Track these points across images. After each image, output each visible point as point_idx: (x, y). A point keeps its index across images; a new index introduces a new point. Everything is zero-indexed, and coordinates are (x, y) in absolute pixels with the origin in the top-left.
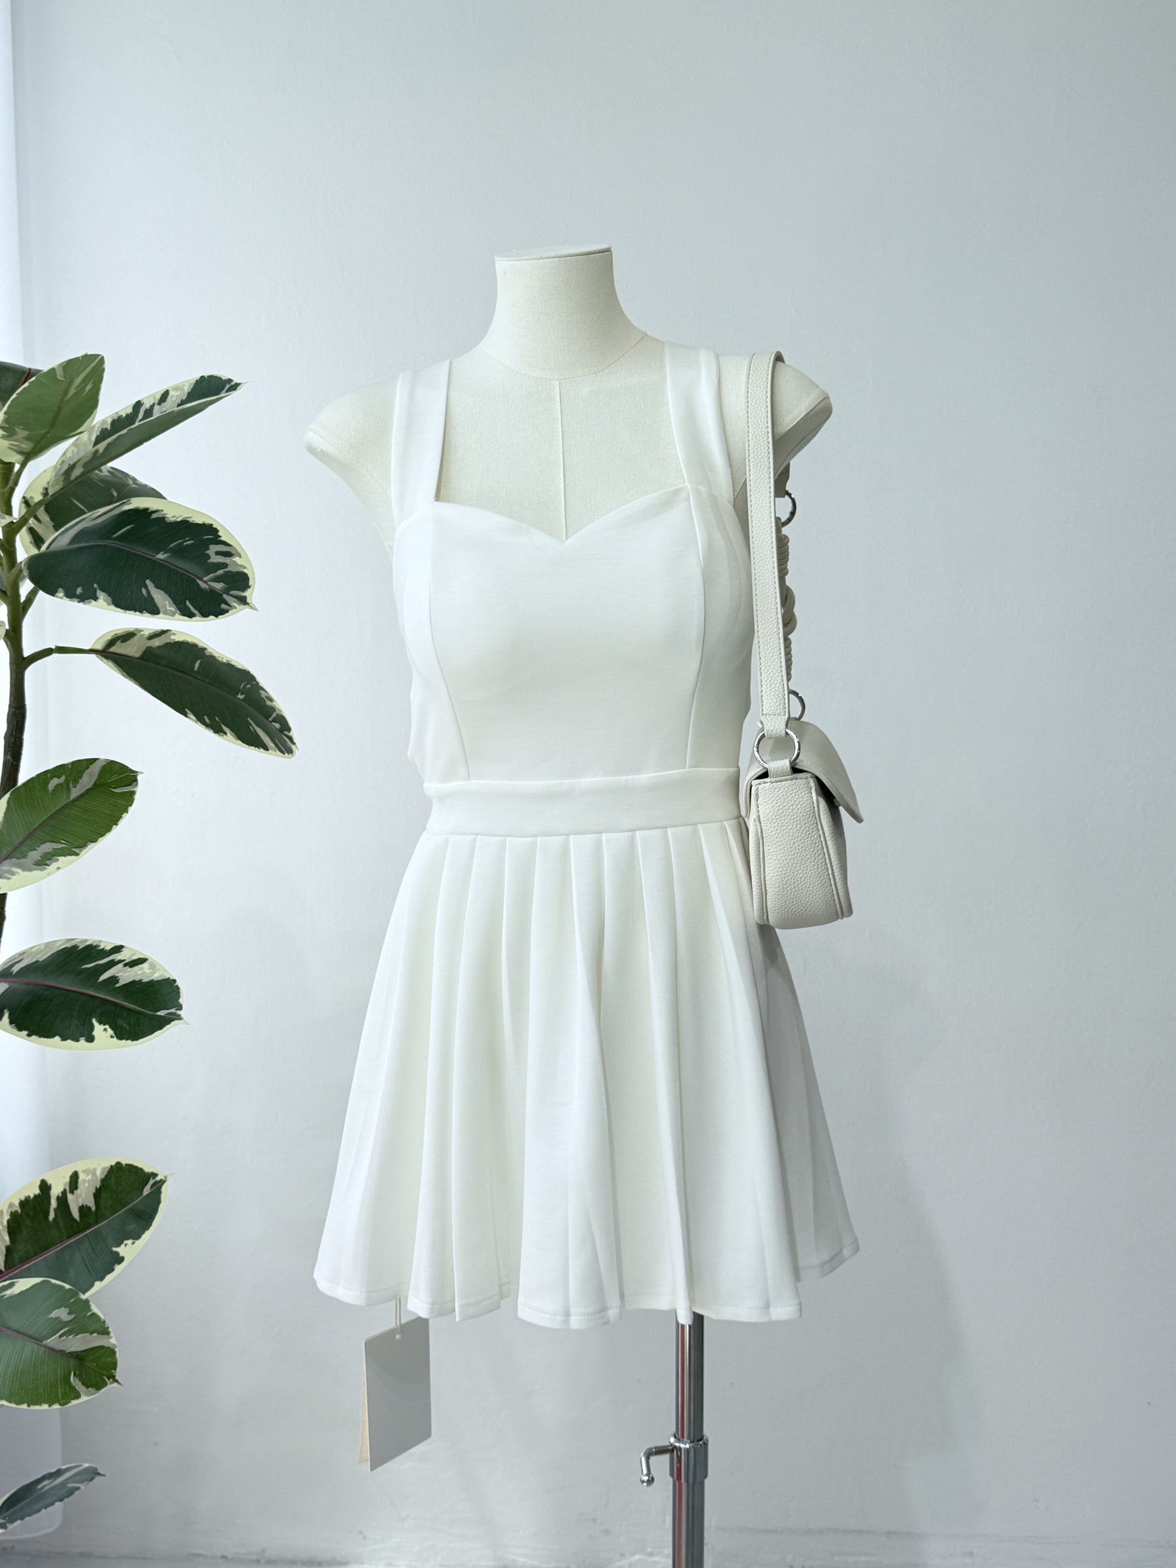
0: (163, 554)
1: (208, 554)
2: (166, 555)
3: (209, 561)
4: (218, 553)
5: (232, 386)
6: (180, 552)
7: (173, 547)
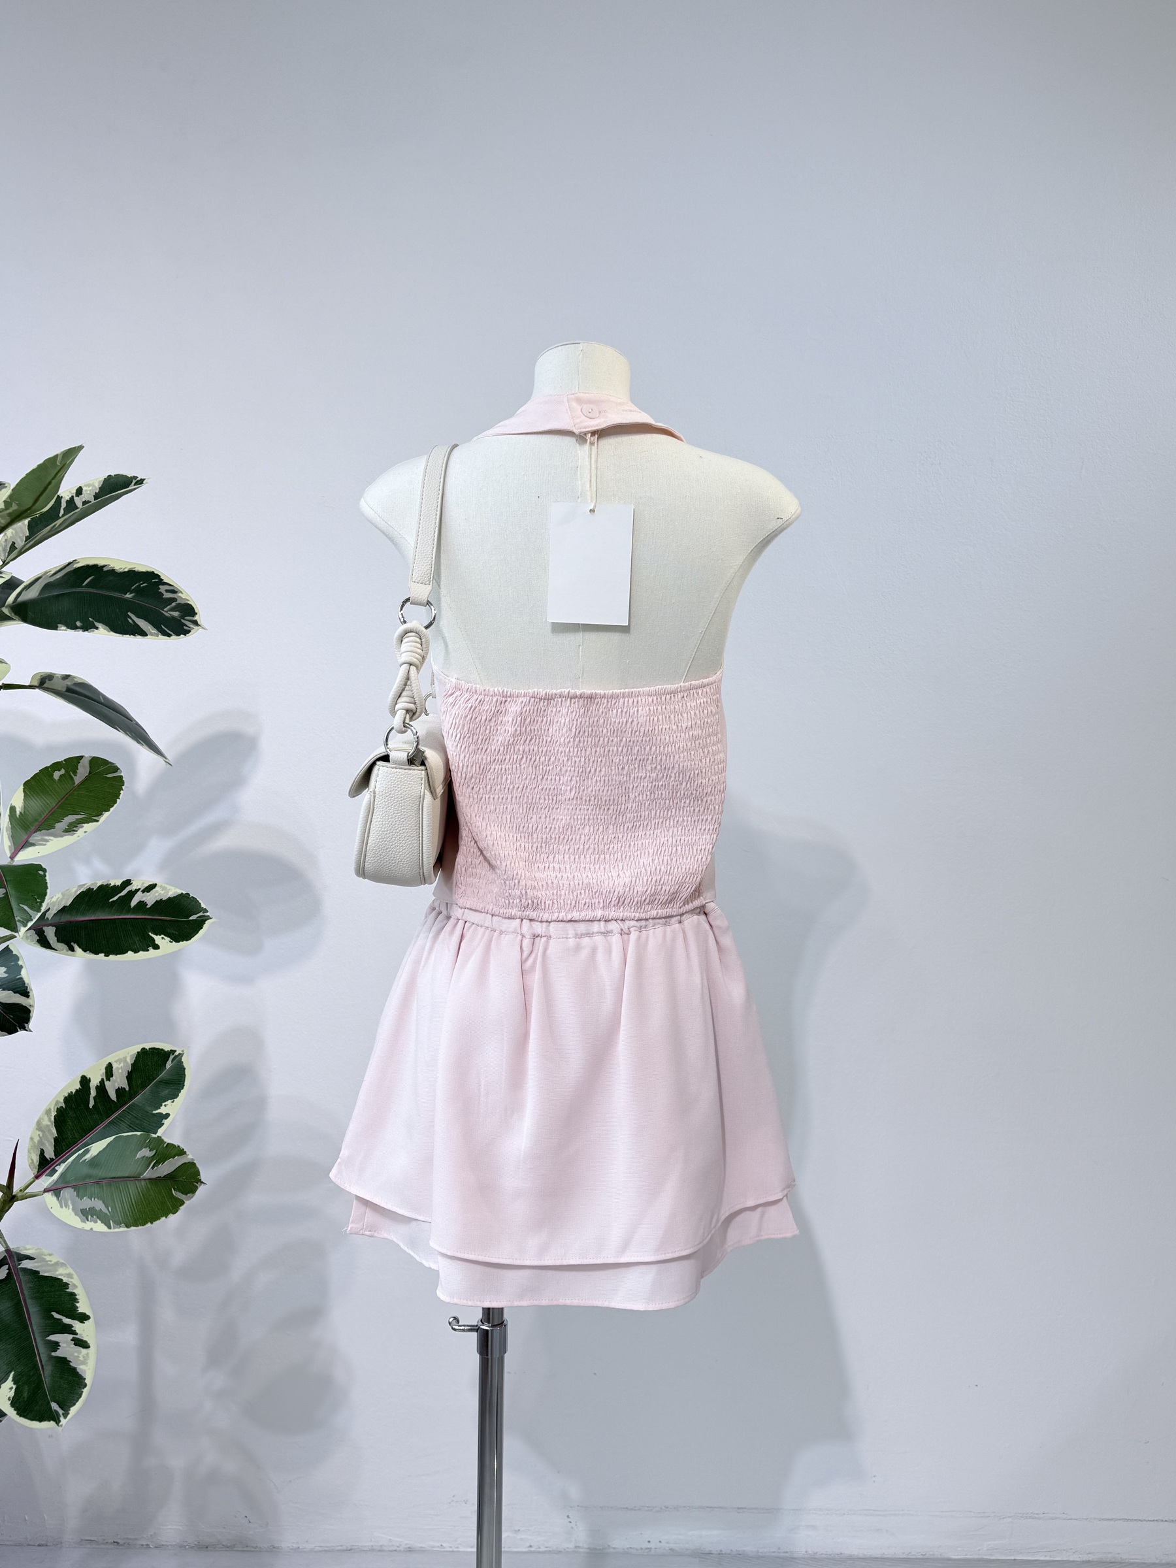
2: (132, 595)
5: (138, 481)
7: (133, 590)
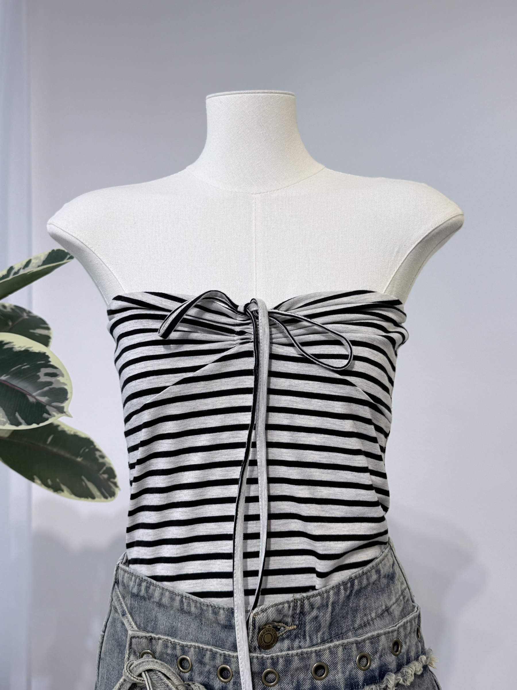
0: (5, 376)
1: (39, 375)
3: (38, 381)
4: (47, 374)
6: (18, 375)
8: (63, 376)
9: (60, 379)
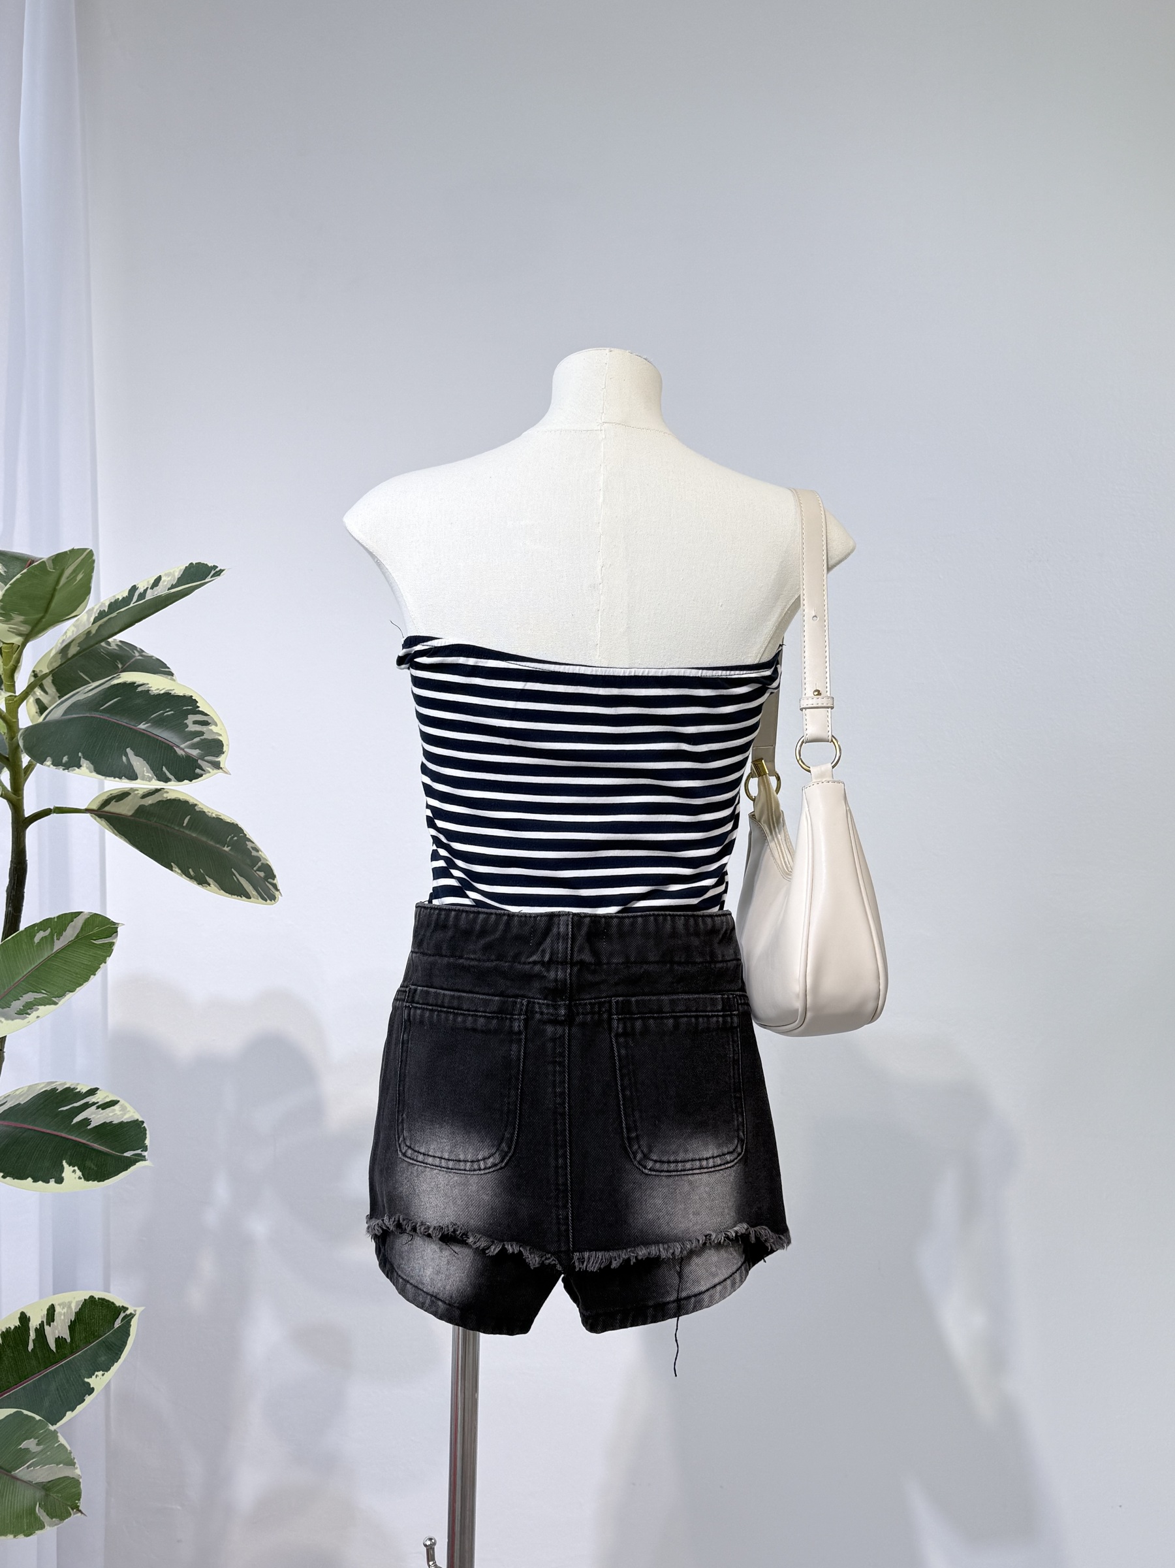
0: (144, 724)
1: (186, 723)
2: (147, 725)
3: (187, 730)
4: (195, 722)
5: (217, 572)
6: (160, 722)
7: (153, 718)
8: (216, 725)
9: (212, 727)
